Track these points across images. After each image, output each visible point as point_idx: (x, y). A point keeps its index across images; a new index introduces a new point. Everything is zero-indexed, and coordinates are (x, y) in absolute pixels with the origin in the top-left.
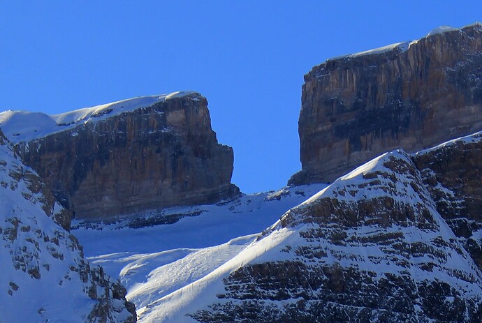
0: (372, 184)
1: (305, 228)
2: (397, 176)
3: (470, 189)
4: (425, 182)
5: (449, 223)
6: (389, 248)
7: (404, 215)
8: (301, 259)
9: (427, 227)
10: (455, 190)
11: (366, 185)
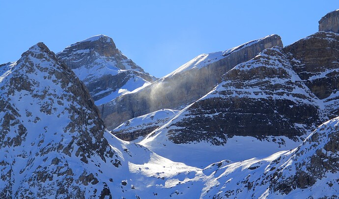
0: (257, 62)
1: (224, 83)
2: (270, 57)
3: (308, 59)
4: (288, 58)
5: (298, 74)
6: (263, 88)
7: (272, 73)
8: (222, 96)
9: (284, 77)
10: (301, 60)
11: (254, 62)
